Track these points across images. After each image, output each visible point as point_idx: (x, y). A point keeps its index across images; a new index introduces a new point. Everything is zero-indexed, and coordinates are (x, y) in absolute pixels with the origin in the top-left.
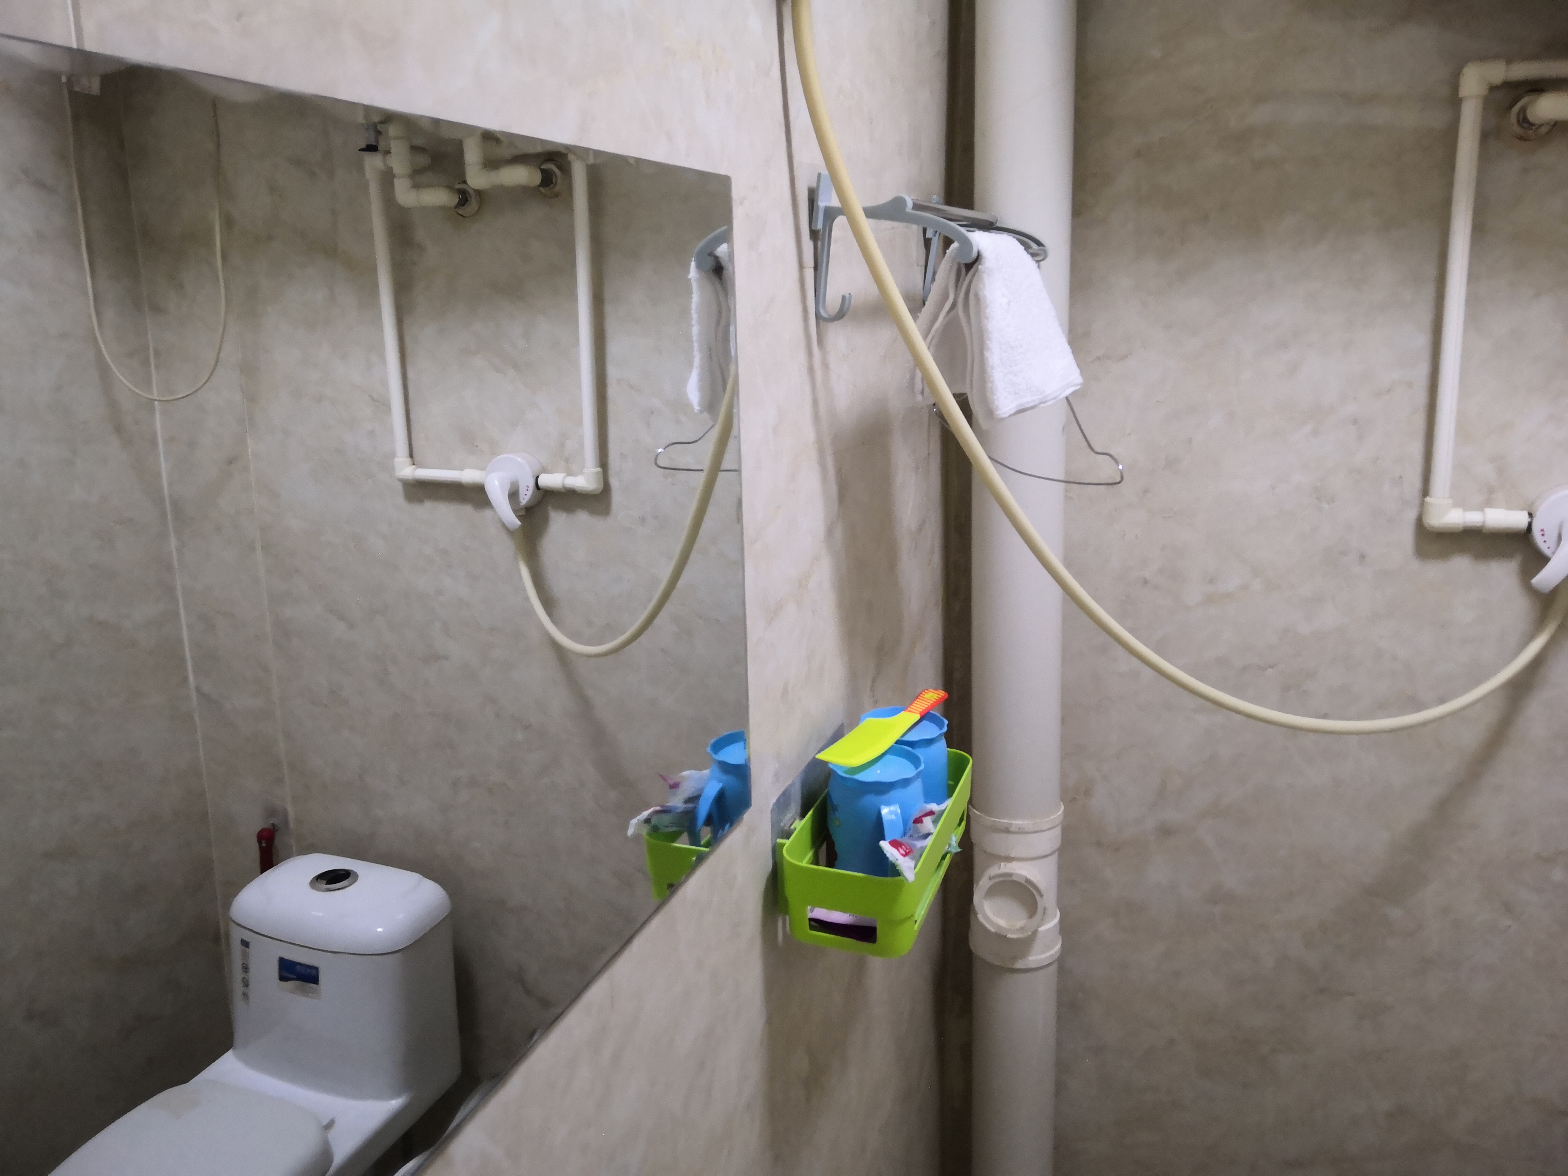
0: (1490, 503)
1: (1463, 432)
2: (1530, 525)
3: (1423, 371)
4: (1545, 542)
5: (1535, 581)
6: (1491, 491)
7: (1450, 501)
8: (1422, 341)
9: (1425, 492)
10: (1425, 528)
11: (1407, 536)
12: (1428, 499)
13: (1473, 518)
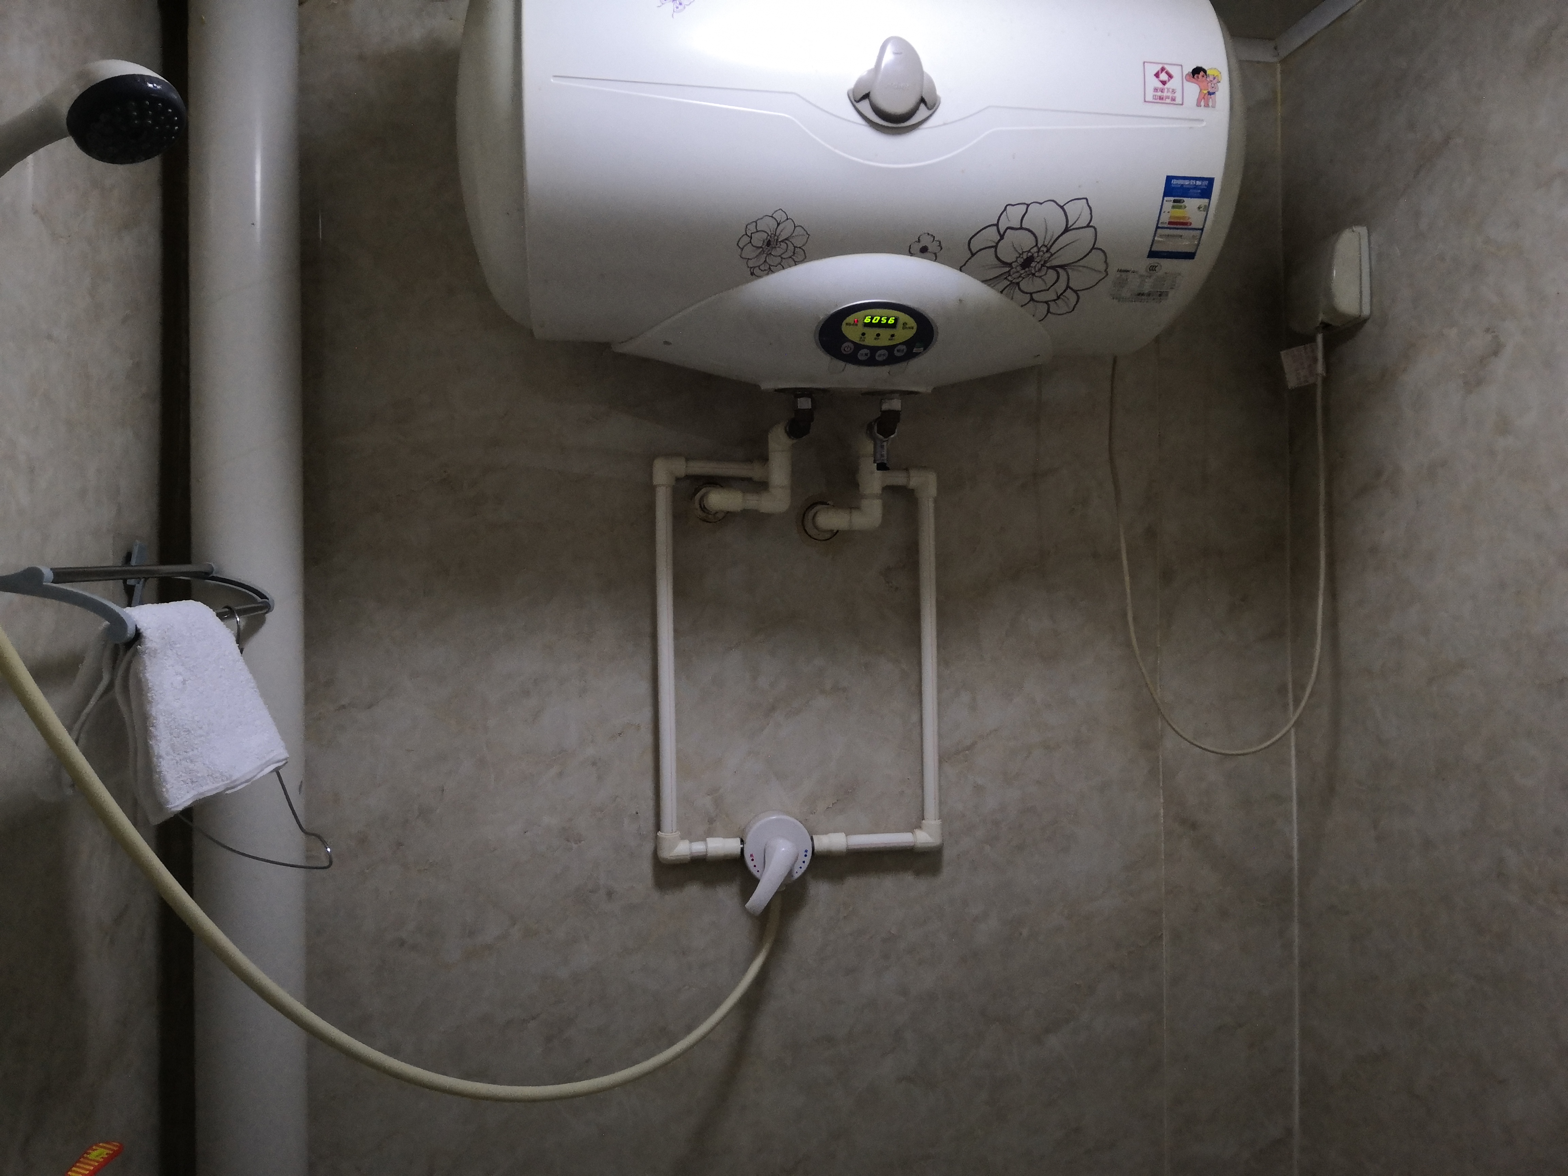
0: (710, 833)
1: (684, 769)
2: (742, 850)
3: (647, 713)
4: (755, 866)
5: (747, 905)
6: (711, 821)
7: (678, 833)
8: (643, 688)
9: (658, 827)
10: (660, 862)
11: (646, 867)
12: (659, 833)
13: (698, 848)
